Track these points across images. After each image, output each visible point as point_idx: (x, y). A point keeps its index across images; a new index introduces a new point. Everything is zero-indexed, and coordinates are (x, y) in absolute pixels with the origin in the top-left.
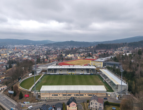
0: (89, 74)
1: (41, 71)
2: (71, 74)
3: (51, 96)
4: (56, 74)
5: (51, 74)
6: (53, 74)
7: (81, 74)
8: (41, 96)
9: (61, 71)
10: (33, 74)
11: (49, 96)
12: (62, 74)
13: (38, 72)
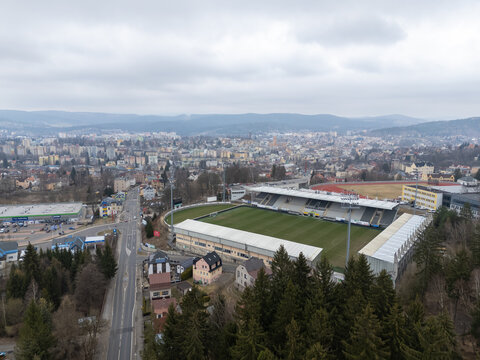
0: (367, 223)
1: (242, 195)
2: (311, 215)
3: (193, 244)
4: (271, 207)
5: (260, 206)
6: (264, 206)
7: (339, 219)
8: (178, 240)
9: (287, 202)
10: (219, 199)
11: (189, 243)
12: (286, 212)
13: (234, 197)
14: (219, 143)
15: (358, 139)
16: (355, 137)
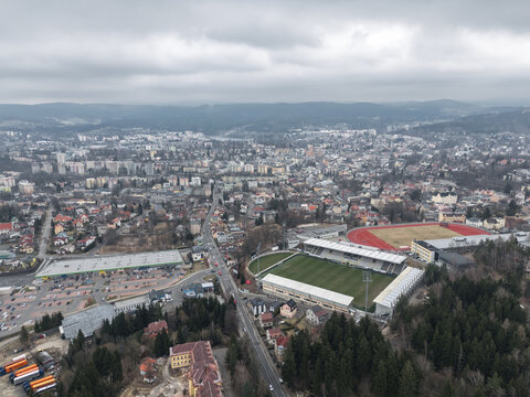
1: (296, 245)
2: (348, 263)
3: (275, 291)
4: (318, 258)
5: (311, 254)
6: (314, 255)
10: (280, 249)
11: (272, 290)
13: (291, 246)
14: (254, 152)
15: (398, 140)
16: (396, 136)
